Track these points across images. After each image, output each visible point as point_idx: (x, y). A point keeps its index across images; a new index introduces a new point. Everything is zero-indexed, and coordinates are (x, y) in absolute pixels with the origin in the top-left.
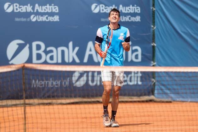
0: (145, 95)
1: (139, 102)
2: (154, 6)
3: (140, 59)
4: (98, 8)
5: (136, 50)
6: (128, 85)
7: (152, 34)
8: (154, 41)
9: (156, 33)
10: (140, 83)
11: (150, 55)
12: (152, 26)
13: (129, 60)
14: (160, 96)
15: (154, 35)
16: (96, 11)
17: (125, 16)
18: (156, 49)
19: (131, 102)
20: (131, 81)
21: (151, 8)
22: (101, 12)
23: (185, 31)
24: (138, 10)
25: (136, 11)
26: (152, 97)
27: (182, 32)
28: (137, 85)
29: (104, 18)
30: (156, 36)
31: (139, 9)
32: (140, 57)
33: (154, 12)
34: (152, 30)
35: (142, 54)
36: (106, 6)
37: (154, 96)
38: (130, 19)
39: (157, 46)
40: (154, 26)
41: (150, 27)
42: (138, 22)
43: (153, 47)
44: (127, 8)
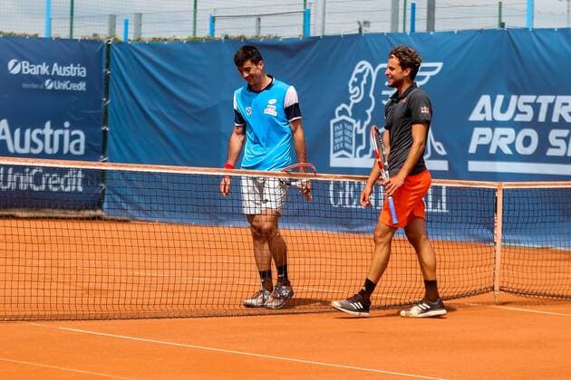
0: (87, 208)
1: (76, 219)
2: (108, 66)
3: (82, 152)
4: (19, 66)
5: (77, 137)
6: (61, 192)
7: (103, 111)
8: (105, 123)
9: (110, 110)
10: (80, 189)
11: (98, 145)
12: (104, 99)
13: (65, 151)
14: (111, 212)
15: (106, 113)
16: (16, 71)
17: (62, 81)
18: (109, 136)
19: (63, 219)
20: (66, 185)
21: (104, 70)
22: (24, 72)
23: (155, 109)
24: (83, 72)
25: (80, 74)
26: (99, 212)
27: (151, 110)
28: (76, 191)
29: (28, 83)
30: (109, 114)
31: (85, 71)
32: (82, 147)
33: (107, 77)
34: (103, 105)
35: (86, 144)
36: (31, 63)
37: (102, 210)
38: (69, 85)
39: (111, 131)
40: (107, 100)
41: (101, 101)
42: (82, 91)
43: (105, 132)
44: (65, 69)
